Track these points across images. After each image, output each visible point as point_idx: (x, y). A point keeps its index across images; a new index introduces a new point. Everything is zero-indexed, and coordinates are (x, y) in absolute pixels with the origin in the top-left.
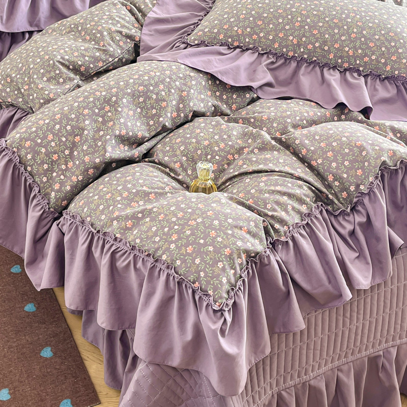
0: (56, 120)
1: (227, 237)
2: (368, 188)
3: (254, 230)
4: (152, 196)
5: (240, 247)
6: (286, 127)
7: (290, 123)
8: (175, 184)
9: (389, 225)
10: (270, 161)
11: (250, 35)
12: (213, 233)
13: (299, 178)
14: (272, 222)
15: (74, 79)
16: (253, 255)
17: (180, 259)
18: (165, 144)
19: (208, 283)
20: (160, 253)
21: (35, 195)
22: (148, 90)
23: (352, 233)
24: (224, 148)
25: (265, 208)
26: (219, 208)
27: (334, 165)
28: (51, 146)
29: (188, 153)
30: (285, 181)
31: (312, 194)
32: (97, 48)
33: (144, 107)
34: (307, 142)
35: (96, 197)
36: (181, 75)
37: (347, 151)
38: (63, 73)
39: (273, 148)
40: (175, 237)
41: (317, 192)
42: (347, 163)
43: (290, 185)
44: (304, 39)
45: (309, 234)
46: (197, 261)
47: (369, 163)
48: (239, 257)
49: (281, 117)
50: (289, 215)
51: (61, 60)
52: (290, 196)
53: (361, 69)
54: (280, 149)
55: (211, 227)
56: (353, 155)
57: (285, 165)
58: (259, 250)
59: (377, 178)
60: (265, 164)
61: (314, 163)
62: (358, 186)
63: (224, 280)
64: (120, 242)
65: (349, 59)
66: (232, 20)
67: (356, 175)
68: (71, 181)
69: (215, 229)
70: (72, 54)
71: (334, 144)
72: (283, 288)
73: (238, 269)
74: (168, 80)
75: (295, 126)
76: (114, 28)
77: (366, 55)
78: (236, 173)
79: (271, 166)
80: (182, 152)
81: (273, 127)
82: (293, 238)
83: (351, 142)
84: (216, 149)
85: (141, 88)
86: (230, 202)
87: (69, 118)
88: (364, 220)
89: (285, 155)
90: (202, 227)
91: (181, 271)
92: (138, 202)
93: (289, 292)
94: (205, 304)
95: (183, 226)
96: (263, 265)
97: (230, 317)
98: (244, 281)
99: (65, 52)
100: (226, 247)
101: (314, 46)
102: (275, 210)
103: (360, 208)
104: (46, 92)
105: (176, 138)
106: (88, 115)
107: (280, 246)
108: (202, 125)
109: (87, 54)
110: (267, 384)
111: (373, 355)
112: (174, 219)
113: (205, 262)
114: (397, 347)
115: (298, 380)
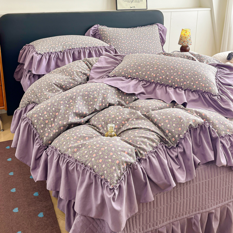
0: (49, 105)
1: (118, 156)
2: (183, 136)
3: (130, 153)
4: (87, 138)
5: (123, 160)
6: (149, 110)
7: (151, 108)
8: (98, 134)
9: (193, 153)
10: (140, 124)
11: (135, 73)
12: (111, 154)
13: (153, 131)
14: (139, 150)
15: (60, 91)
16: (129, 164)
17: (96, 165)
18: (96, 117)
19: (108, 176)
20: (87, 162)
21: (37, 138)
22: (90, 94)
23: (177, 157)
24: (121, 118)
25: (137, 144)
26: (115, 143)
27: (169, 126)
28: (45, 117)
29: (105, 121)
30: (146, 132)
31: (158, 138)
32: (71, 78)
33: (87, 101)
34: (157, 116)
35: (63, 139)
36: (104, 88)
37: (174, 120)
38: (55, 88)
39: (142, 119)
40: (94, 155)
41: (161, 137)
42: (174, 125)
43: (148, 134)
44: (158, 74)
45: (157, 156)
46: (104, 166)
47: (184, 125)
48: (123, 164)
49: (147, 106)
50: (148, 147)
51: (55, 83)
52: (148, 139)
53: (183, 87)
54: (145, 119)
55: (111, 151)
56: (177, 121)
57: (147, 125)
58: (132, 162)
59: (187, 131)
60: (138, 125)
61: (160, 125)
62: (179, 135)
63: (115, 175)
64: (71, 158)
65: (178, 83)
66: (128, 67)
67: (178, 130)
68: (53, 132)
69: (113, 152)
70: (60, 80)
71: (169, 117)
72: (144, 180)
73: (122, 170)
74: (98, 90)
75: (153, 110)
76: (78, 70)
77: (185, 81)
78: (125, 129)
79: (140, 126)
80: (102, 120)
81: (143, 110)
82: (149, 158)
83: (176, 116)
84: (117, 119)
85: (86, 93)
86: (121, 141)
87: (54, 105)
88: (182, 151)
89: (147, 121)
90: (107, 151)
91: (96, 171)
92: (80, 141)
93: (146, 183)
94: (106, 186)
95: (98, 150)
96: (134, 169)
97: (117, 192)
98: (125, 176)
99: (57, 79)
100: (117, 160)
101: (162, 78)
102: (141, 145)
103: (180, 145)
104: (47, 96)
105: (100, 114)
106: (62, 104)
107: (143, 161)
108: (112, 109)
109: (66, 80)
110: (138, 229)
111: (189, 217)
112: (95, 148)
113: (107, 166)
114: (200, 214)
115: (153, 228)
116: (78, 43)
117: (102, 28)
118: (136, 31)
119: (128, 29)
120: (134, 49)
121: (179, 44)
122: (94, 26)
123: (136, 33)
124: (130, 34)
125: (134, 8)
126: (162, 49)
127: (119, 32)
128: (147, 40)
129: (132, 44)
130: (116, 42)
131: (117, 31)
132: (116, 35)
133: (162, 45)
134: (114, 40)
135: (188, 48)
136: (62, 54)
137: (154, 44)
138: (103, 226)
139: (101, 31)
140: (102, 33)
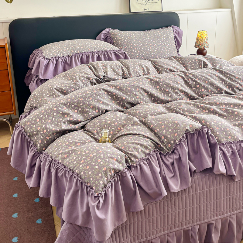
0: (42, 113)
1: (105, 162)
2: (179, 142)
3: (120, 159)
4: (78, 144)
5: (111, 167)
6: (147, 115)
7: (149, 114)
8: (92, 139)
9: (189, 159)
10: (135, 130)
12: (99, 160)
13: (148, 137)
14: (130, 156)
15: (60, 96)
16: (118, 171)
17: (83, 172)
18: (91, 122)
19: (93, 183)
20: (75, 169)
23: (173, 164)
24: (117, 124)
25: (129, 150)
26: (105, 149)
27: (164, 131)
28: (38, 124)
29: (100, 126)
30: (140, 138)
31: (153, 145)
32: (72, 83)
33: (82, 108)
34: (153, 121)
35: (55, 145)
36: (101, 93)
37: (171, 125)
38: (56, 93)
39: (138, 124)
40: (82, 162)
41: (156, 144)
42: (170, 130)
43: (142, 140)
45: (149, 163)
46: (90, 173)
47: (180, 130)
48: (110, 172)
49: (145, 111)
50: (139, 154)
51: (56, 88)
52: (141, 145)
54: (141, 125)
55: (99, 157)
56: (173, 127)
57: (142, 131)
58: (120, 169)
59: (183, 137)
60: (133, 131)
61: (156, 131)
62: (175, 141)
63: (101, 182)
64: (60, 164)
67: (174, 136)
68: (46, 139)
69: (101, 158)
70: (61, 85)
71: (165, 122)
72: (133, 189)
73: (109, 177)
75: (152, 115)
76: (81, 75)
78: (120, 135)
79: (135, 132)
80: (98, 126)
81: (141, 116)
82: (140, 165)
83: (173, 121)
84: (113, 125)
85: (82, 99)
86: (112, 147)
87: (47, 112)
88: (178, 157)
89: (143, 127)
90: (95, 158)
91: (83, 177)
92: (72, 147)
93: (136, 191)
94: (91, 193)
95: (87, 157)
96: (123, 177)
97: (102, 200)
98: (112, 184)
99: (58, 84)
100: (104, 166)
102: (133, 151)
103: (176, 151)
104: (47, 101)
105: (96, 120)
106: (56, 110)
107: (133, 168)
108: (109, 115)
109: (68, 85)
110: (128, 239)
111: (185, 229)
112: (84, 154)
113: (93, 173)
114: (199, 225)
115: (145, 239)
116: (86, 47)
117: (113, 31)
118: (149, 33)
119: (141, 32)
120: (146, 52)
121: (195, 47)
122: (105, 30)
123: (149, 36)
124: (142, 37)
125: (148, 11)
126: (177, 52)
127: (131, 35)
128: (160, 44)
129: (145, 47)
130: (128, 45)
131: (129, 35)
132: (128, 38)
133: (177, 48)
134: (125, 43)
135: (205, 51)
136: (70, 58)
137: (168, 47)
138: (90, 236)
139: (112, 34)
140: (113, 36)
